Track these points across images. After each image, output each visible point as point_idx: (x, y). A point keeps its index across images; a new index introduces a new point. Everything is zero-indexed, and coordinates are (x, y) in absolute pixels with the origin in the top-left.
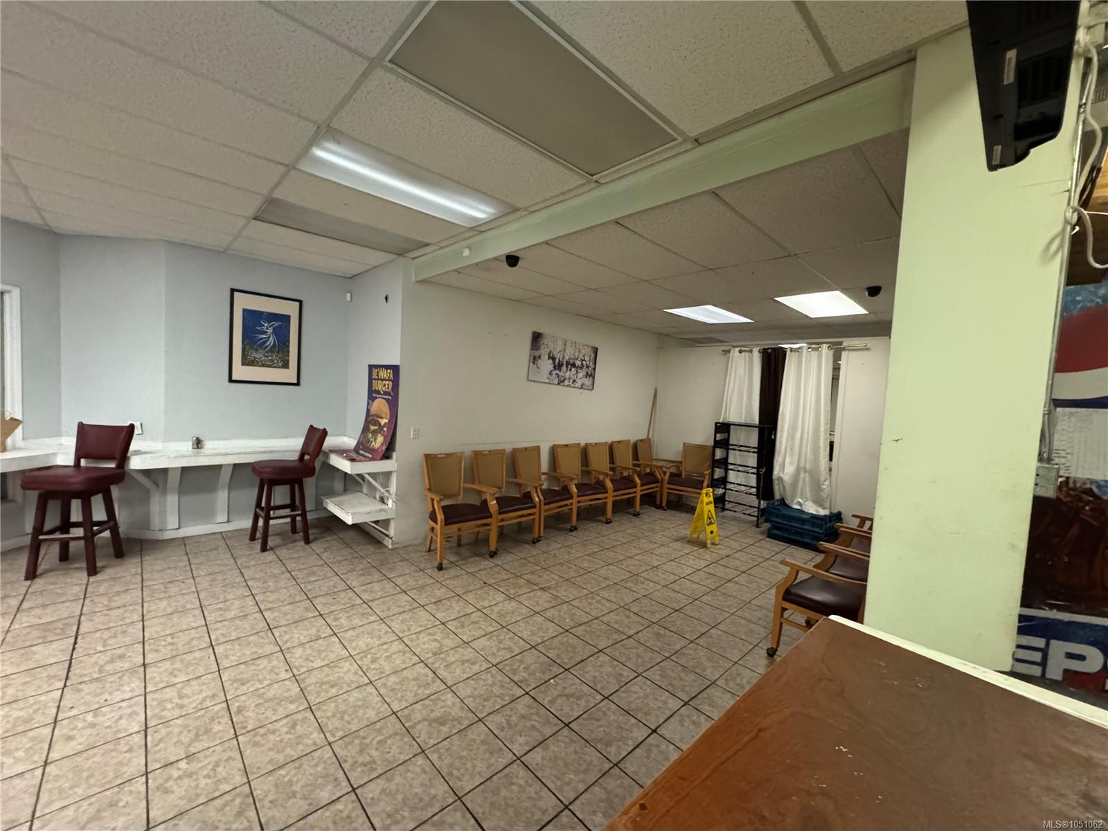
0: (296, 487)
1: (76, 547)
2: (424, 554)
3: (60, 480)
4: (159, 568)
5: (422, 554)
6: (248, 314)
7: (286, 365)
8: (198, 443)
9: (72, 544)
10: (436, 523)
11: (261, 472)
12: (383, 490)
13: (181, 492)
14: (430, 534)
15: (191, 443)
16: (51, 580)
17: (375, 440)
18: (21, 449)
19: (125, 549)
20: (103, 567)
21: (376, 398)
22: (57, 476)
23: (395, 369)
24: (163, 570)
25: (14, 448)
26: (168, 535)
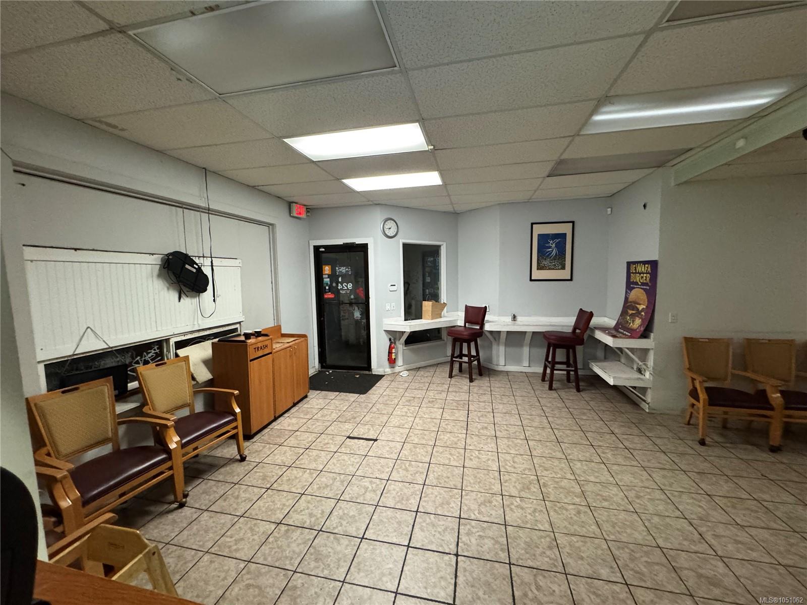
0: (571, 350)
1: (465, 366)
2: (683, 425)
3: (459, 333)
4: (497, 386)
5: (681, 425)
6: (541, 237)
7: (563, 268)
8: (514, 317)
9: (463, 364)
10: (698, 400)
11: (549, 339)
12: (640, 363)
13: (507, 345)
14: (690, 410)
15: (510, 317)
16: (457, 380)
17: (633, 321)
18: (446, 317)
19: (483, 373)
20: (475, 379)
21: (635, 288)
22: (457, 331)
23: (654, 264)
24: (500, 388)
25: (444, 316)
26: (501, 368)
